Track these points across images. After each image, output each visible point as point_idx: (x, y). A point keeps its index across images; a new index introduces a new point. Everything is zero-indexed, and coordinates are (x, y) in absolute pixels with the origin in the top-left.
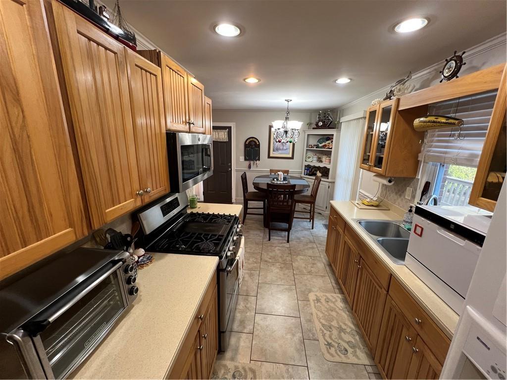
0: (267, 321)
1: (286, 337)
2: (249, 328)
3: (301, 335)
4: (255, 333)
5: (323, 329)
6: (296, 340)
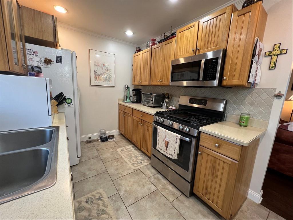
0: (147, 189)
1: (129, 187)
2: (152, 179)
3: (121, 194)
4: (147, 179)
5: (105, 209)
6: (123, 189)
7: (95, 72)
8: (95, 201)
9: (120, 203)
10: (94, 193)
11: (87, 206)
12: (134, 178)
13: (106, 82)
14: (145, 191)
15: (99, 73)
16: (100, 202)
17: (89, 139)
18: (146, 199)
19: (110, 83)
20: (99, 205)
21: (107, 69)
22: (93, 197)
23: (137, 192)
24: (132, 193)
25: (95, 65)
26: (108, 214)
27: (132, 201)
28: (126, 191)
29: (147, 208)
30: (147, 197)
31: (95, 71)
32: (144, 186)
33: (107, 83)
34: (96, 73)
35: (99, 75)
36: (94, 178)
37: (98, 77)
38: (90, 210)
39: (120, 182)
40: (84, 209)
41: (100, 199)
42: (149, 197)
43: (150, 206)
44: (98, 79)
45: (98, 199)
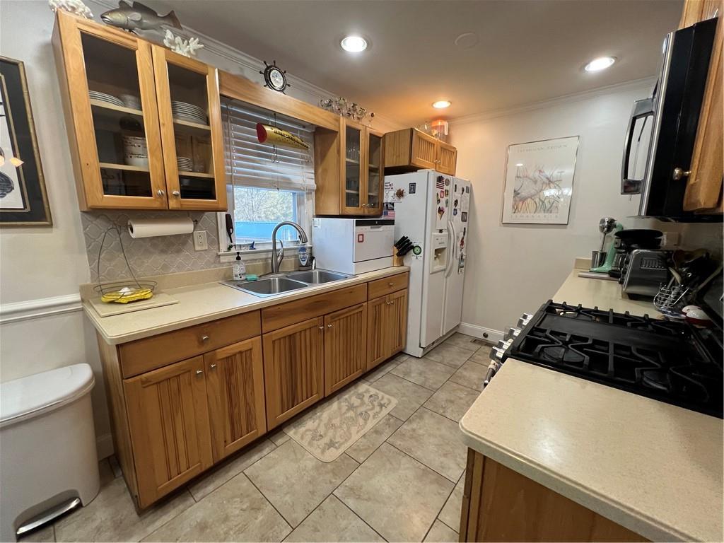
0: (442, 463)
1: (425, 433)
3: (405, 426)
5: (371, 417)
6: (414, 426)
7: (516, 193)
8: (376, 403)
9: (388, 431)
10: (386, 396)
11: (366, 399)
12: (451, 433)
13: (542, 214)
14: (436, 461)
15: (523, 194)
16: (377, 409)
17: (483, 338)
18: (417, 465)
19: (553, 215)
20: (373, 409)
21: (550, 181)
22: (380, 398)
23: (423, 447)
24: (417, 441)
25: (518, 177)
26: (366, 423)
27: (400, 445)
28: (414, 430)
29: (400, 472)
30: (423, 467)
31: (515, 191)
32: (445, 455)
33: (545, 216)
34: (518, 194)
35: (524, 200)
36: (410, 384)
37: (521, 203)
38: (363, 404)
39: (426, 416)
40: (362, 399)
41: (381, 406)
42: (424, 470)
43: (406, 477)
44: (521, 209)
45: (381, 404)
